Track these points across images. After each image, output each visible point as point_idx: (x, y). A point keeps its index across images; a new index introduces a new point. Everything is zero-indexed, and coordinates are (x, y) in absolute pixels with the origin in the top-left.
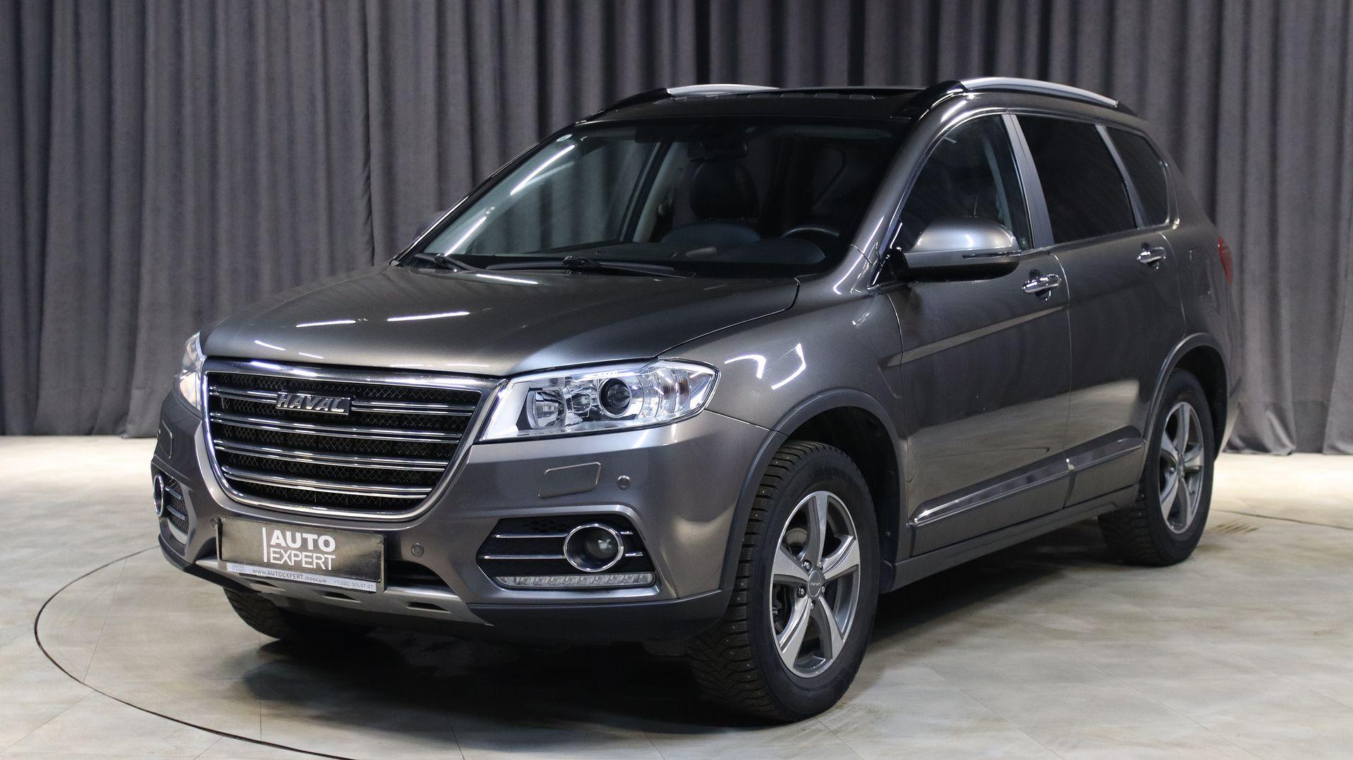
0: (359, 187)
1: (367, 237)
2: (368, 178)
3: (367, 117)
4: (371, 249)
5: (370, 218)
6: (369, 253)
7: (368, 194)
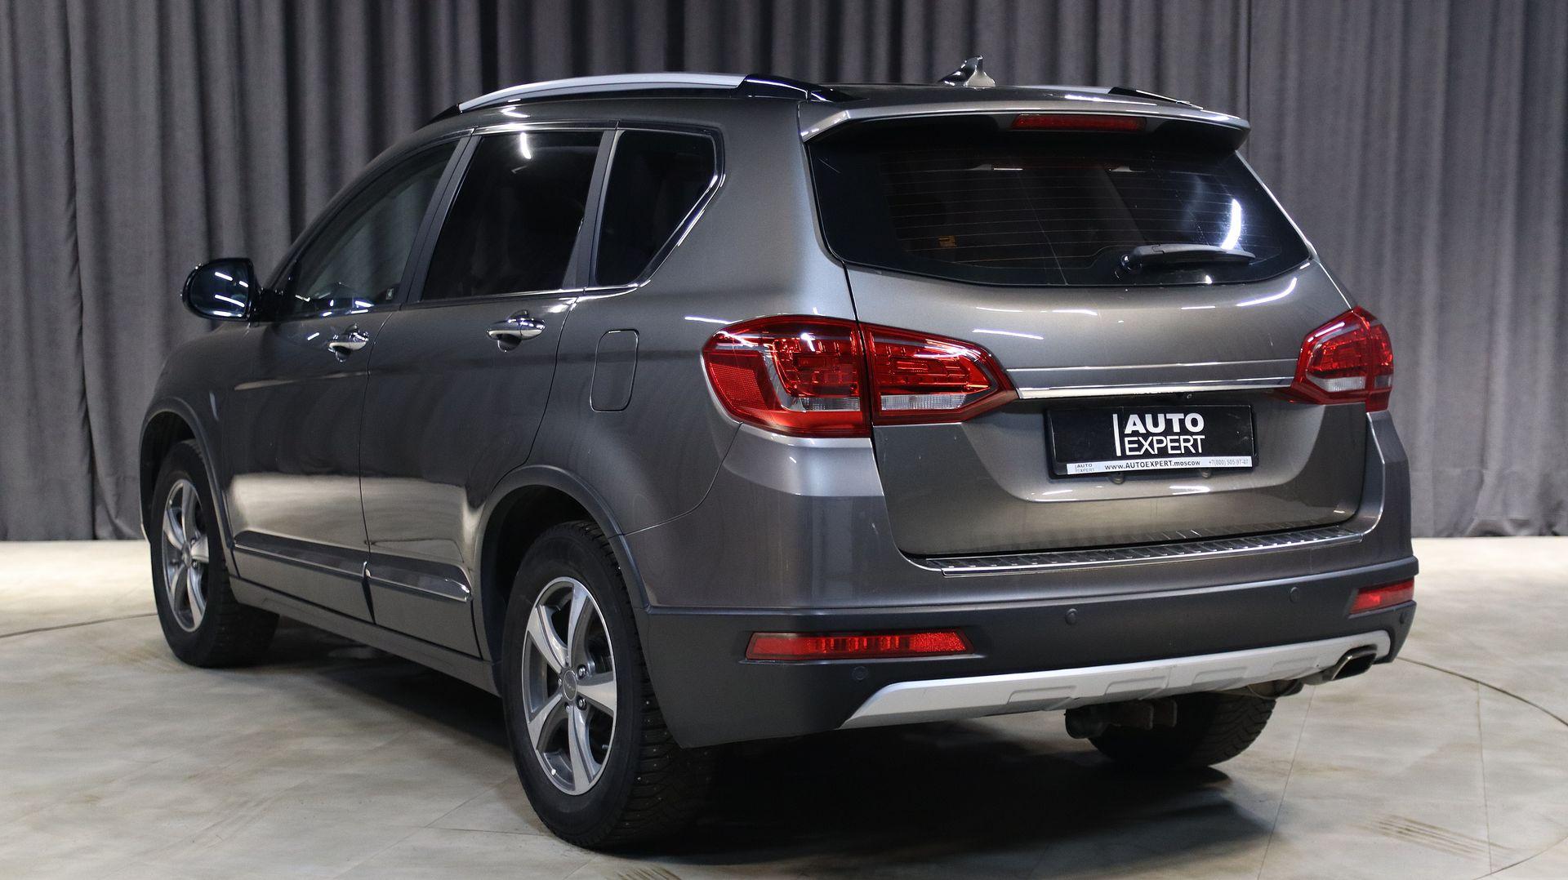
0: (62, 229)
1: (73, 291)
2: (74, 217)
3: (71, 142)
4: (79, 305)
5: (77, 268)
6: (76, 310)
7: (73, 238)
